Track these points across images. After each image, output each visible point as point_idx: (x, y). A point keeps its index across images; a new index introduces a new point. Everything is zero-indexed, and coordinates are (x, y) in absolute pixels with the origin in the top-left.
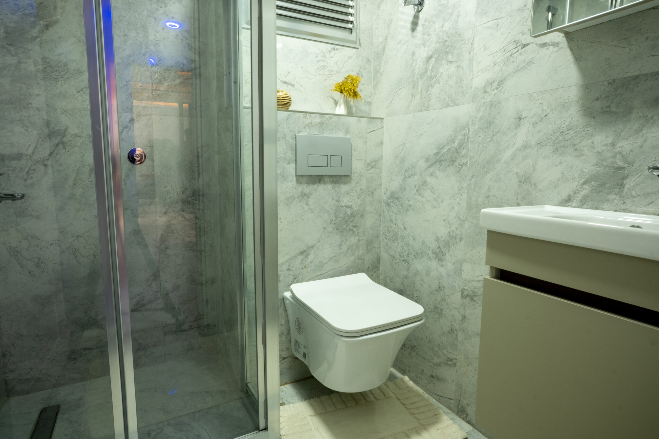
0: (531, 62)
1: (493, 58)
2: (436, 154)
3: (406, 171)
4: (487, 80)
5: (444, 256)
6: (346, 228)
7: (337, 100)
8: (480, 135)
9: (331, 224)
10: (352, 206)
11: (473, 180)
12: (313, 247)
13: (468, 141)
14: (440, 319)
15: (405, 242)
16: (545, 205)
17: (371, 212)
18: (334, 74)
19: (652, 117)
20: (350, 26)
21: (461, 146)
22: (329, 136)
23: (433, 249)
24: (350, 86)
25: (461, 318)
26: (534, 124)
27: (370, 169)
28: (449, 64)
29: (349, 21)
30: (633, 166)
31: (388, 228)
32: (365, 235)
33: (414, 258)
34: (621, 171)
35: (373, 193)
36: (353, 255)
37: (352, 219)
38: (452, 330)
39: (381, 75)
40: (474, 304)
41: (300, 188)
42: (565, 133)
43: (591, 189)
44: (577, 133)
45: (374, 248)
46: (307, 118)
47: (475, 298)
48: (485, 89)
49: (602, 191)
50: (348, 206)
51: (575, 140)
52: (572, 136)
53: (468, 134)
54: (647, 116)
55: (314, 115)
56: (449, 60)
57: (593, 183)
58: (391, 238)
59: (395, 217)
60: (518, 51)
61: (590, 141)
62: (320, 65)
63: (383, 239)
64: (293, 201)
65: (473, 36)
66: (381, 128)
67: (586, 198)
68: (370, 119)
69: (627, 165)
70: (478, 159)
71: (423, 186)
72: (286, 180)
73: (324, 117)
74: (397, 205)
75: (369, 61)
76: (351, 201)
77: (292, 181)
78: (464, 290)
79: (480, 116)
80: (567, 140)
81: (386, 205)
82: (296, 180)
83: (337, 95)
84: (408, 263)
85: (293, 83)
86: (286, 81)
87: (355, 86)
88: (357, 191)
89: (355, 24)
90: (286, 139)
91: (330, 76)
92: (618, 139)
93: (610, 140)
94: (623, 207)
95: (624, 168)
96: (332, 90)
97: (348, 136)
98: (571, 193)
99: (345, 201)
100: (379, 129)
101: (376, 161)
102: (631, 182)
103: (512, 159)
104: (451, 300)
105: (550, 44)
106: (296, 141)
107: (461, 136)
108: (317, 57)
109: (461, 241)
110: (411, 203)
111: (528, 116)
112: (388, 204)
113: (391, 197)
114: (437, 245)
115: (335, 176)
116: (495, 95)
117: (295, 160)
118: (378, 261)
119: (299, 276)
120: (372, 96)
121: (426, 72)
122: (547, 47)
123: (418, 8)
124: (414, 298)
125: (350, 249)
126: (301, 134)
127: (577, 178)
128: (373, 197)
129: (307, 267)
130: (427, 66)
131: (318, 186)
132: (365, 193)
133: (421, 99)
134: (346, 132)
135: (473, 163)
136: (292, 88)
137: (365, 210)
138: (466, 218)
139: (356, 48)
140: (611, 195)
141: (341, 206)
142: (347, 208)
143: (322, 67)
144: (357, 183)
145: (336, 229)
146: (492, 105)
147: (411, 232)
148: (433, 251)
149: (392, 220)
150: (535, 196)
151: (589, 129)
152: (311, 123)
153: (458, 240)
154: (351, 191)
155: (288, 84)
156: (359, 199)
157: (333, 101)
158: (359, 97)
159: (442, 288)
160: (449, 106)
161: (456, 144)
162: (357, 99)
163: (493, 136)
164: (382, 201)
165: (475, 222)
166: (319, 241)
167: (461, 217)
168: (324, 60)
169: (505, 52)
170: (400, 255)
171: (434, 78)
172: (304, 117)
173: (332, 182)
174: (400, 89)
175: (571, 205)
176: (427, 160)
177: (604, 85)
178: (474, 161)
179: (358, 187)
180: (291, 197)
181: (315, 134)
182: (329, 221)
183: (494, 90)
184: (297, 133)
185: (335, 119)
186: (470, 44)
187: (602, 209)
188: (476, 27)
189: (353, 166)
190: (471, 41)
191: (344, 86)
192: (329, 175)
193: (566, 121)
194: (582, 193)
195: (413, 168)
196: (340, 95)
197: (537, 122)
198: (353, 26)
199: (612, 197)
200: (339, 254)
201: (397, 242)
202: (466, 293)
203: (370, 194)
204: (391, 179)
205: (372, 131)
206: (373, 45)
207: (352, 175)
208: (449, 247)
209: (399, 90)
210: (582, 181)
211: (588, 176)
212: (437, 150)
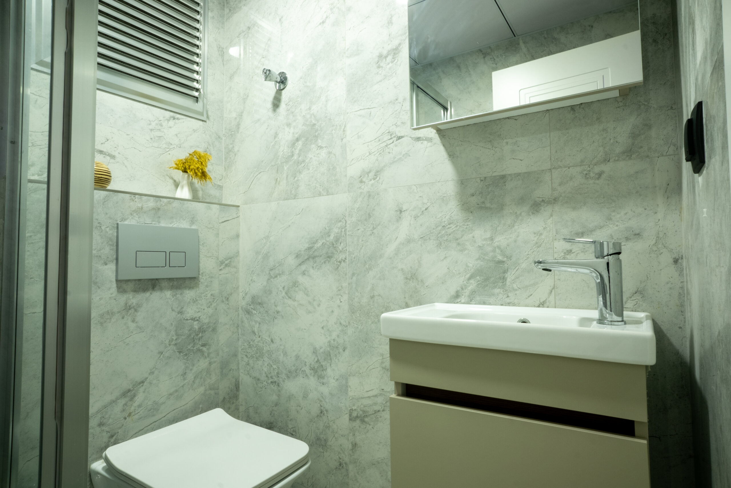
0: (407, 155)
1: (368, 146)
2: (308, 249)
3: (271, 270)
4: (363, 169)
5: (324, 371)
6: (192, 348)
7: (177, 180)
8: (359, 228)
9: (171, 346)
10: (201, 318)
11: (354, 278)
12: (143, 382)
13: (346, 234)
14: (325, 453)
15: (273, 359)
16: (434, 303)
17: (226, 324)
18: (174, 148)
19: (521, 214)
20: (196, 94)
21: (337, 239)
22: (167, 226)
23: (311, 364)
24: (197, 164)
25: (350, 447)
26: (415, 217)
27: (224, 268)
28: (320, 149)
29: (195, 88)
30: (511, 260)
31: (249, 343)
32: (218, 354)
33: (286, 378)
34: (502, 265)
35: (228, 298)
36: (202, 385)
37: (200, 335)
38: (340, 465)
39: (235, 155)
40: (365, 427)
41: (123, 299)
42: (447, 227)
43: (477, 283)
44: (458, 227)
45: (231, 371)
46: (136, 202)
47: (366, 419)
48: (362, 179)
49: (487, 285)
50: (195, 319)
51: (456, 234)
52: (454, 230)
53: (345, 227)
54: (516, 213)
55: (146, 197)
56: (319, 145)
57: (478, 277)
58: (254, 355)
59: (259, 327)
60: (393, 142)
61: (471, 235)
62: (154, 135)
63: (242, 357)
64: (111, 319)
65: (344, 123)
66: (236, 218)
67: (473, 293)
68: (223, 206)
69: (506, 259)
70: (359, 255)
71: (294, 287)
72: (99, 288)
73: (161, 201)
74: (260, 312)
75: (219, 137)
76: (199, 311)
77: (109, 289)
78: (353, 410)
79: (357, 207)
80: (450, 235)
81: (245, 313)
82: (116, 287)
83: (179, 175)
84: (279, 386)
85: (113, 153)
86: (102, 149)
87: (203, 165)
88: (207, 298)
89: (202, 93)
90: (102, 229)
91: (168, 150)
92: (495, 233)
93: (488, 235)
94: (508, 300)
95: (503, 262)
96: (170, 168)
97: (194, 227)
98: (459, 289)
99: (191, 312)
100: (234, 218)
101: (231, 258)
102: (512, 275)
103: (396, 254)
104: (337, 426)
105: (424, 139)
106: (117, 232)
107: (337, 228)
108: (150, 124)
109: (344, 351)
110: (279, 308)
111: (409, 209)
112: (248, 312)
113: (252, 303)
114: (314, 359)
115: (177, 279)
116: (372, 185)
117: (115, 258)
118: (236, 388)
119: (119, 431)
120: (223, 179)
121: (293, 155)
122: (422, 141)
123: (280, 87)
124: (289, 430)
125: (198, 377)
126: (126, 222)
127: (463, 273)
128: (228, 304)
129: (133, 414)
130: (293, 149)
131: (151, 294)
132: (218, 299)
133: (287, 185)
134: (192, 221)
135: (353, 259)
136: (112, 161)
137: (218, 322)
138: (349, 323)
139: (203, 121)
140: (496, 289)
141: (186, 319)
142: (193, 321)
143: (157, 138)
144: (207, 286)
145: (178, 351)
146: (370, 196)
147: (281, 345)
148: (310, 367)
149: (254, 332)
150: (423, 294)
151: (469, 223)
152: (142, 208)
153: (341, 351)
154: (199, 297)
155: (106, 154)
156: (209, 307)
157: (171, 181)
158: (209, 179)
159: (325, 412)
160: (322, 195)
161: (332, 237)
162: (206, 180)
163: (374, 230)
164: (240, 308)
165: (360, 327)
166: (152, 373)
167: (342, 322)
168: (160, 130)
169: (380, 142)
170: (267, 376)
171: (302, 163)
172: (130, 199)
173: (172, 288)
174: (261, 172)
175: (460, 301)
176: (297, 256)
177: (477, 182)
178: (353, 257)
179: (209, 292)
180: (108, 312)
181: (148, 224)
182: (167, 342)
183: (371, 180)
184: (120, 222)
185: (176, 204)
186: (342, 130)
187: (490, 304)
188: (347, 114)
189: (201, 265)
190: (343, 128)
191: (189, 164)
192: (167, 279)
193: (446, 215)
194: (470, 288)
195: (279, 265)
196: (182, 175)
197: (419, 215)
198: (199, 95)
199: (497, 291)
200: (183, 386)
201: (262, 360)
202: (355, 414)
203: (224, 300)
204: (251, 280)
205: (225, 221)
206: (224, 120)
207: (200, 276)
208: (331, 359)
209: (259, 174)
210: (468, 276)
211: (472, 271)
212: (309, 245)
